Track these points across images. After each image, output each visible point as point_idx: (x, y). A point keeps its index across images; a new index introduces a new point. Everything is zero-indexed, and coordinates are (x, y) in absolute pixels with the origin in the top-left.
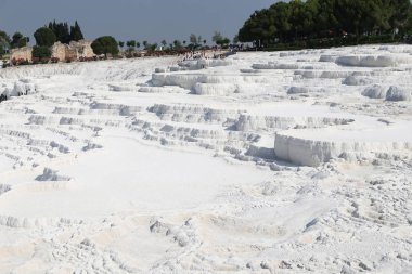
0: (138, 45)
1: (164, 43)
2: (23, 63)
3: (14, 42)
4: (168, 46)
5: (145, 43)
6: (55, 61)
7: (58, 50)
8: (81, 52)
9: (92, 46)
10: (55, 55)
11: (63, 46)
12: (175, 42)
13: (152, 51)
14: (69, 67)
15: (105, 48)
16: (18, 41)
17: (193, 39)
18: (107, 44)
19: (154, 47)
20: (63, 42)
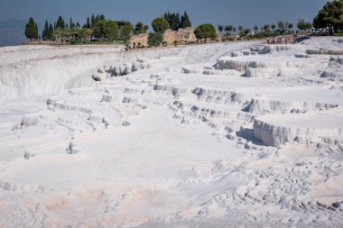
0: (235, 30)
1: (256, 28)
2: (140, 46)
3: (137, 29)
4: (259, 31)
5: (240, 28)
6: (165, 44)
7: (169, 35)
8: (187, 37)
9: (195, 32)
10: (165, 40)
11: (173, 32)
12: (265, 28)
13: (245, 35)
14: (176, 49)
15: (205, 34)
16: (139, 29)
17: (281, 25)
18: (207, 30)
19: (247, 32)
20: (173, 29)
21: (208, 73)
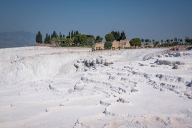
0: (150, 42)
1: (162, 41)
2: (100, 49)
3: (97, 40)
4: (164, 42)
5: (153, 41)
6: (114, 48)
7: (115, 43)
8: (125, 44)
9: (130, 43)
10: (113, 46)
11: (117, 42)
12: (167, 41)
13: (156, 45)
14: (120, 51)
15: (135, 43)
16: (98, 39)
17: (176, 39)
18: (137, 41)
19: (157, 43)
20: (117, 40)
21: (154, 66)
